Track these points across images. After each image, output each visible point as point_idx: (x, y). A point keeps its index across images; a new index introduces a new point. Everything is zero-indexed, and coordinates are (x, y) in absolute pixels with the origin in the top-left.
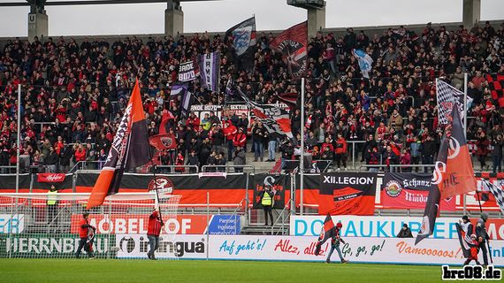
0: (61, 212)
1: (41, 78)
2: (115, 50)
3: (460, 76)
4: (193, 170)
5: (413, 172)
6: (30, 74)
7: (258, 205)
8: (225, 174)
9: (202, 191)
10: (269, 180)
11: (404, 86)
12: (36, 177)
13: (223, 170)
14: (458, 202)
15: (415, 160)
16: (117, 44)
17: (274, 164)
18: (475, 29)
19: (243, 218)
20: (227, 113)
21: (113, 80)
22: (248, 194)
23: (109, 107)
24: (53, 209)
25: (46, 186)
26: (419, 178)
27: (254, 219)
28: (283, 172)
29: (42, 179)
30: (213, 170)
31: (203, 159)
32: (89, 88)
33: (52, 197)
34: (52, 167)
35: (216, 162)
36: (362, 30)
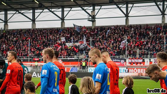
0: (38, 67)
1: (34, 38)
2: (50, 31)
3: (125, 36)
4: (67, 58)
5: (115, 58)
6: (32, 36)
7: (81, 65)
8: (74, 59)
9: (69, 62)
10: (84, 60)
11: (113, 39)
12: (33, 59)
13: (73, 57)
14: (125, 64)
15: (116, 55)
16: (50, 30)
17: (85, 56)
18: (128, 26)
19: (78, 68)
20: (74, 45)
21: (50, 38)
22: (79, 63)
23: (49, 43)
24: (37, 66)
25: (35, 61)
26: (117, 59)
27: (80, 68)
28: (87, 58)
29: (34, 60)
30: (72, 57)
31: (69, 55)
32: (44, 39)
33: (36, 64)
34: (36, 57)
35: (72, 56)
36: (104, 26)
